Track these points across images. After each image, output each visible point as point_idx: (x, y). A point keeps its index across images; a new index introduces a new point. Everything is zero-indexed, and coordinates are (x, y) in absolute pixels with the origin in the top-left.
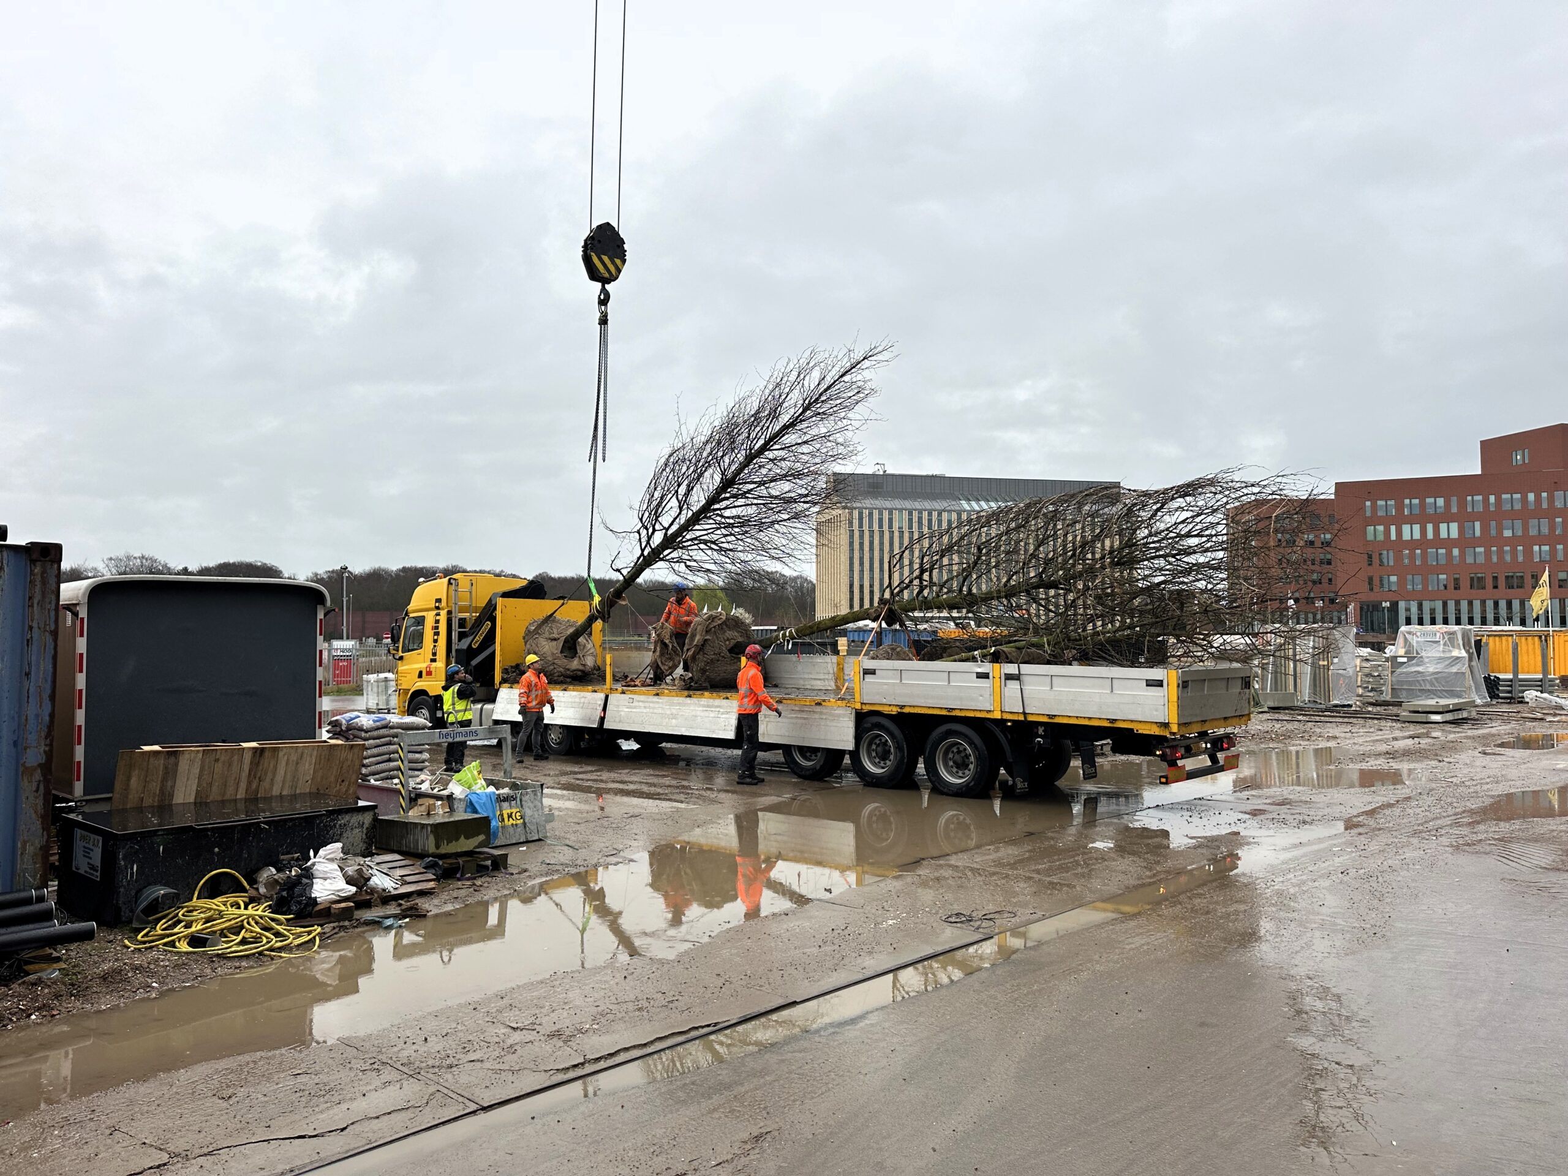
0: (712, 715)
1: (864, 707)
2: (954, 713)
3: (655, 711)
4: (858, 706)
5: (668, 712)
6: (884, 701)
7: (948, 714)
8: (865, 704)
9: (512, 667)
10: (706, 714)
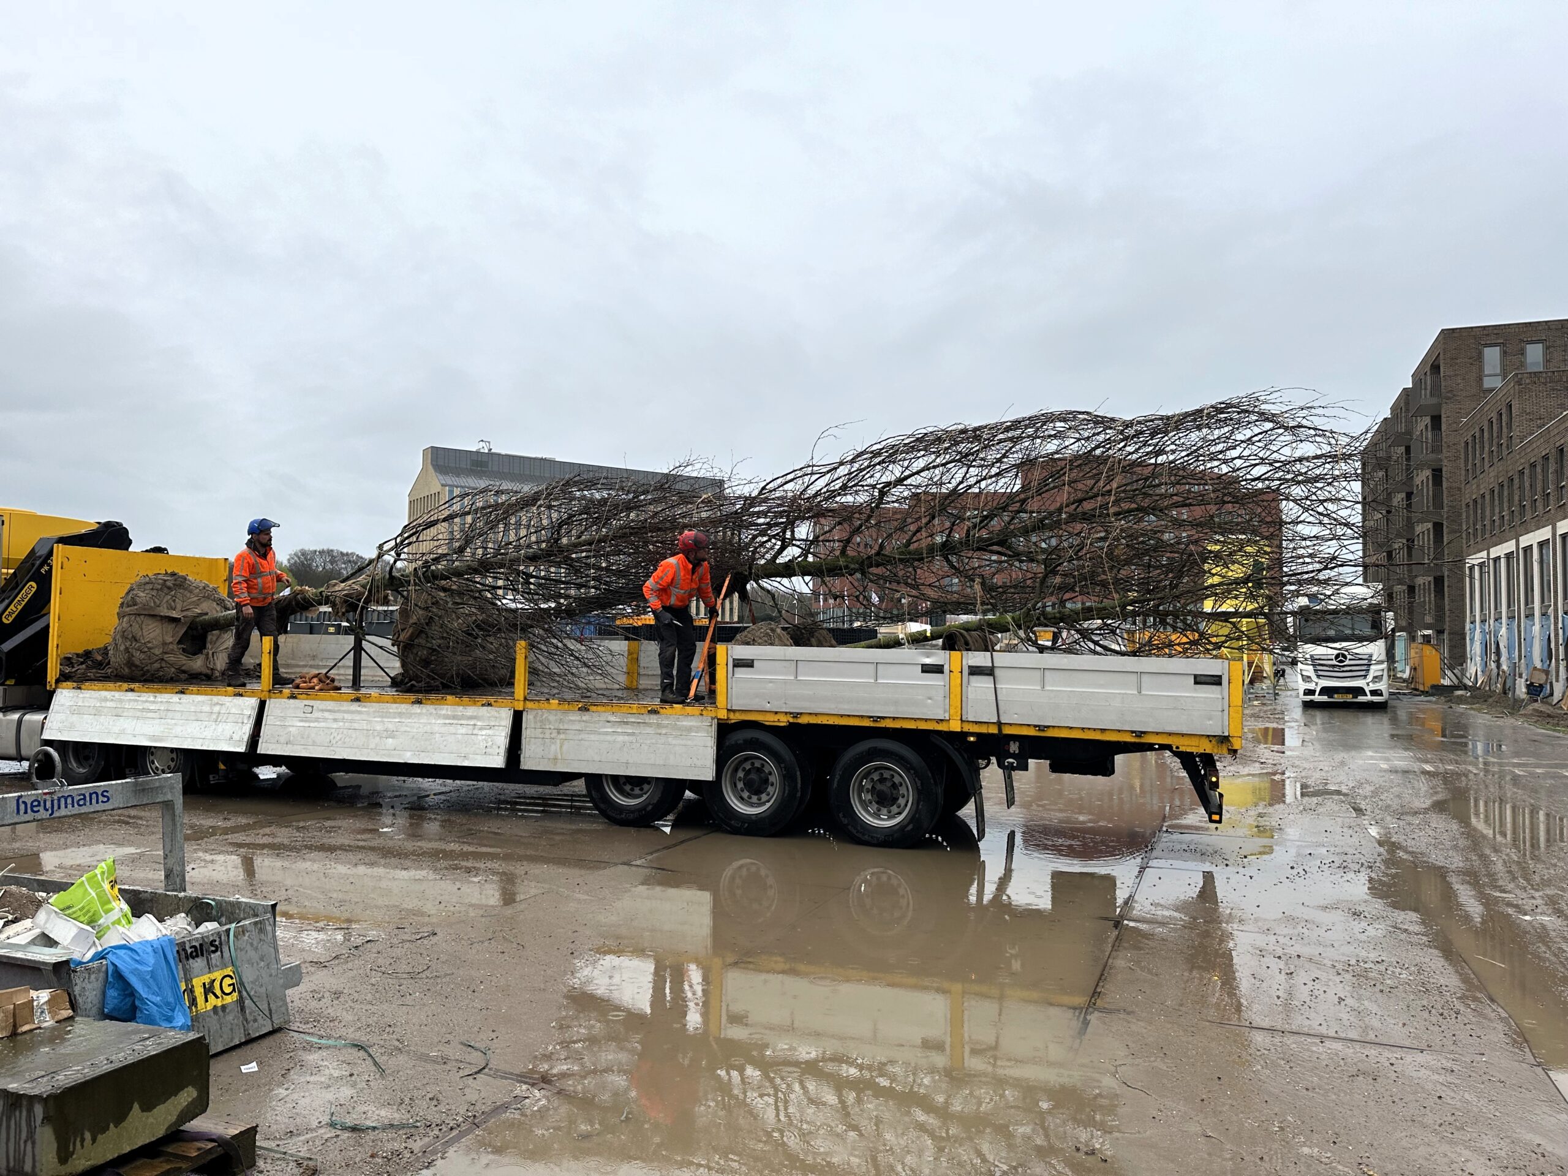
0: (462, 730)
1: (732, 716)
2: (882, 724)
3: (356, 726)
4: (722, 714)
5: (379, 727)
6: (768, 707)
7: (872, 725)
8: (734, 711)
9: (78, 655)
10: (452, 729)
